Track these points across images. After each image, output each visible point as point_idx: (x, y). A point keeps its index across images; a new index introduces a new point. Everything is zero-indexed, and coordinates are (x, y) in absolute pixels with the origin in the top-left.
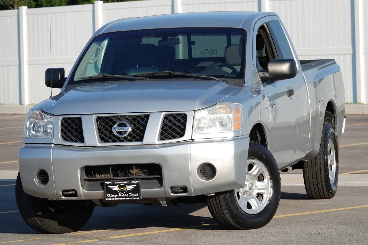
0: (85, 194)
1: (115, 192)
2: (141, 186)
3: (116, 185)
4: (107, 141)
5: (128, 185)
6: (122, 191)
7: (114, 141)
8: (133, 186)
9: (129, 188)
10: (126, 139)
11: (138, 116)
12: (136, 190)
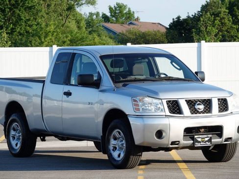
0: (183, 144)
1: (199, 142)
2: (212, 138)
3: (200, 138)
4: (192, 114)
5: (206, 137)
6: (203, 141)
7: (196, 113)
8: (208, 138)
9: (206, 139)
10: (202, 112)
11: (205, 100)
12: (210, 140)
